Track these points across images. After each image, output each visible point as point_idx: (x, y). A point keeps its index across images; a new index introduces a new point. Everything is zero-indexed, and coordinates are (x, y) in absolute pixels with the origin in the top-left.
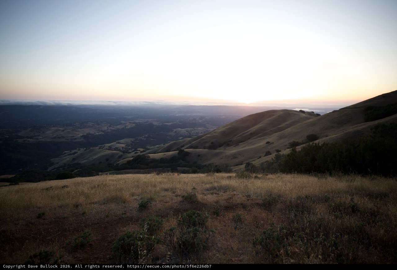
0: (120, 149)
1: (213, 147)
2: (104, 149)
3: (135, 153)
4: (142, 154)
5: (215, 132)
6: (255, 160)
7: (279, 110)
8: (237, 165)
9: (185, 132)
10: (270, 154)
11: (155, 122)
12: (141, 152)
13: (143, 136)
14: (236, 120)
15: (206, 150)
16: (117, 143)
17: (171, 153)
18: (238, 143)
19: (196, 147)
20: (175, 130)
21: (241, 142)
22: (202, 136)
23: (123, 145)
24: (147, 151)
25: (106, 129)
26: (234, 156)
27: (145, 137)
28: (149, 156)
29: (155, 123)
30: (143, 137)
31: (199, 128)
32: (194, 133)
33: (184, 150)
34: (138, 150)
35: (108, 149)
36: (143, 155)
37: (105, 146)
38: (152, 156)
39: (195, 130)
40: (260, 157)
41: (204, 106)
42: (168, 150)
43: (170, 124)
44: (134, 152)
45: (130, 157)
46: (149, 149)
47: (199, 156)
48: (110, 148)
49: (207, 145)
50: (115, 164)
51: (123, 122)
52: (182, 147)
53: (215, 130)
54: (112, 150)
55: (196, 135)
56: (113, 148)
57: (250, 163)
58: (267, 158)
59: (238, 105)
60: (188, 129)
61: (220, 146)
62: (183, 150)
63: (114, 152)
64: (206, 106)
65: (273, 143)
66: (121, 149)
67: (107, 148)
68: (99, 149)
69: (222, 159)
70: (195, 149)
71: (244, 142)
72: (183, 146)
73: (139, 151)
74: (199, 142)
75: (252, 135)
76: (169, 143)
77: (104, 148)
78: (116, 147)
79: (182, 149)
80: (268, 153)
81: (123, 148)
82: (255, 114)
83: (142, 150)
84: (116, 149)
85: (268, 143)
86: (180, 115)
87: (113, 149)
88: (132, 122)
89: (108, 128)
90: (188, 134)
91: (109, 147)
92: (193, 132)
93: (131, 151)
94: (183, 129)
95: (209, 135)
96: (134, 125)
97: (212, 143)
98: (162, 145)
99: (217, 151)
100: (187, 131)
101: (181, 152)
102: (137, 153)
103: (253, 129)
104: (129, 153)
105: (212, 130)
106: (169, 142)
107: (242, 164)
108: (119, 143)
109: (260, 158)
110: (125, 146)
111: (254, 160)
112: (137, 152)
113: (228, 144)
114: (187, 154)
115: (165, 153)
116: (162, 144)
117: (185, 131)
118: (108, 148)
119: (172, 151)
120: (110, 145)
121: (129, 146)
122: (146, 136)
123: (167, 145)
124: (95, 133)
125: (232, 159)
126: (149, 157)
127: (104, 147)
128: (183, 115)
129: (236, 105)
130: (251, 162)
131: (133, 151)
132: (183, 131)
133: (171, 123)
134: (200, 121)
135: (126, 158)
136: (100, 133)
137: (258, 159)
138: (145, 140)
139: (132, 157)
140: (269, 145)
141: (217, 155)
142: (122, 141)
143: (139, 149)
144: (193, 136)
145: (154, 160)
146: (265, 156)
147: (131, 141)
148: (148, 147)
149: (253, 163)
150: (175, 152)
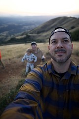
1: (38, 33)
4: (13, 37)
18: (47, 31)
24: (15, 36)
26: (46, 36)
45: (9, 38)
49: (36, 32)
52: (27, 33)
61: (41, 32)
74: (33, 31)
75: (52, 27)
101: (27, 35)
110: (6, 34)
113: (43, 31)
114: (29, 36)
132: (27, 27)
141: (40, 36)
145: (18, 39)
147: (8, 32)
148: (15, 34)
150: (25, 35)
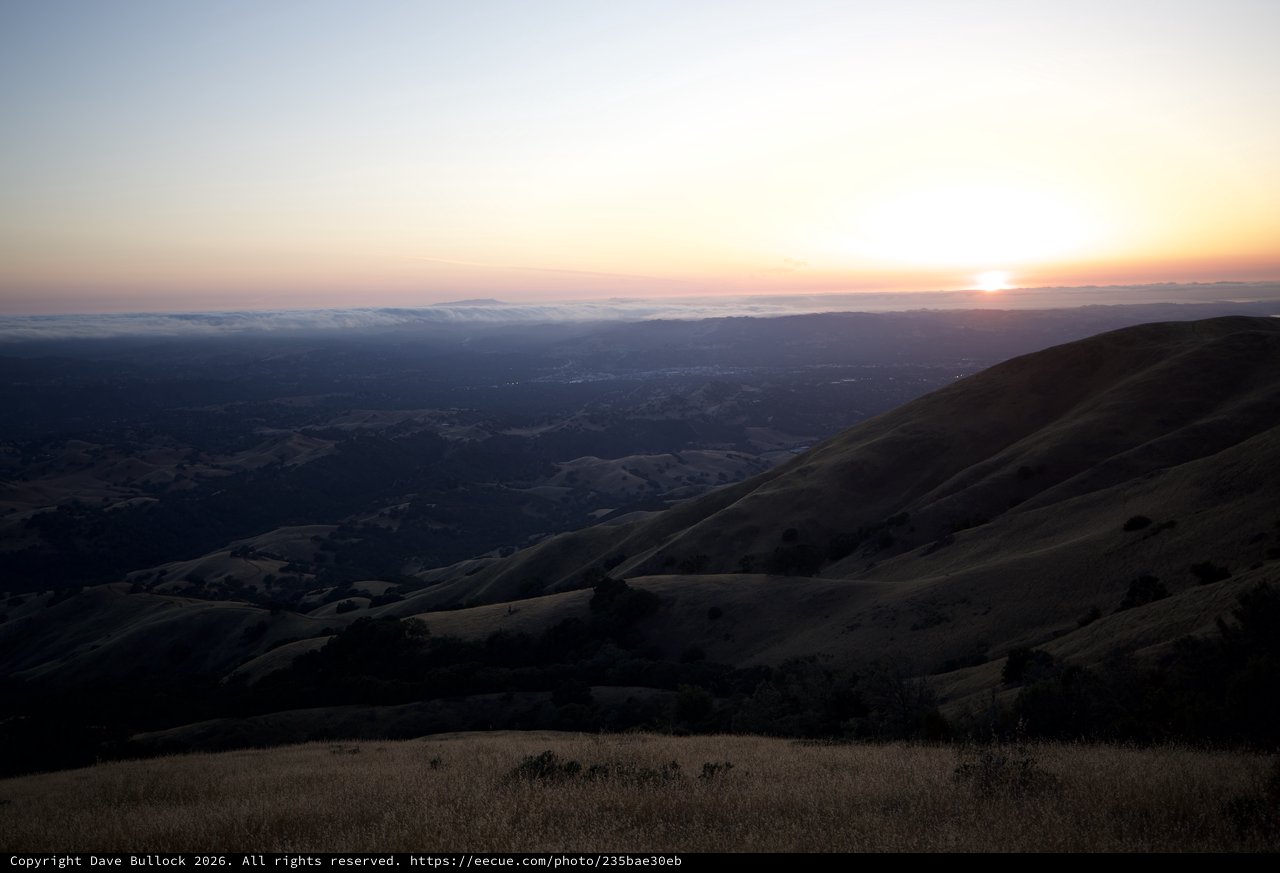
0: (253, 588)
1: (795, 557)
2: (164, 592)
3: (341, 609)
4: (378, 613)
5: (799, 471)
6: (1064, 633)
7: (1194, 324)
8: (951, 666)
9: (625, 478)
10: (1161, 594)
11: (452, 425)
12: (377, 601)
13: (387, 511)
14: (928, 397)
15: (758, 578)
16: (234, 555)
17: (547, 603)
18: (945, 532)
19: (694, 564)
20: (566, 467)
21: (968, 526)
22: (731, 496)
23: (272, 567)
24: (412, 597)
25: (173, 475)
26: (930, 611)
27: (394, 515)
28: (419, 622)
29: (452, 430)
30: (382, 515)
31: (705, 453)
32: (678, 479)
33: (627, 581)
34: (355, 593)
35: (187, 593)
36: (389, 618)
37: (163, 573)
38: (437, 622)
39: (680, 460)
40: (1096, 614)
41: (730, 319)
42: (530, 587)
43: (537, 431)
44: (335, 605)
45: (309, 632)
46: (420, 584)
47: (715, 614)
48: (195, 587)
49: (761, 547)
50: (226, 679)
51: (269, 431)
52: (611, 564)
53: (801, 458)
54: (205, 597)
55: (689, 495)
56: (212, 585)
57: (1034, 649)
58: (1144, 617)
59: (931, 307)
60: (642, 457)
61: (840, 549)
62: (620, 585)
63: (219, 604)
64: (739, 319)
65: (1172, 524)
66: (261, 588)
67: (176, 588)
68: (134, 590)
69: (852, 628)
70: (691, 572)
71: (986, 522)
72: (620, 559)
73: (365, 594)
74: (710, 532)
75: (1033, 479)
76: (536, 542)
77: (157, 588)
78: (226, 579)
79: (615, 574)
80: (1145, 590)
81: (269, 580)
82: (1043, 353)
83: (378, 587)
84: (233, 589)
85: (1136, 523)
86: (591, 378)
87: (215, 590)
88: (318, 428)
89: (180, 466)
90: (641, 487)
91: (189, 578)
92: (671, 474)
93: (315, 598)
94: (613, 461)
95: (768, 492)
96: (331, 445)
97: (789, 535)
98: (496, 557)
99: (825, 581)
100: (631, 471)
101: (608, 592)
102: (351, 607)
103: (1037, 444)
104: (307, 608)
105: (782, 458)
106: (531, 537)
107: (980, 660)
108: (245, 553)
109: (1098, 621)
110: (282, 570)
111: (1056, 635)
112: (353, 603)
113: (885, 538)
114: (646, 604)
115: (513, 604)
116: (496, 553)
117: (628, 474)
118: (184, 584)
119: (558, 590)
120: (193, 565)
121: (307, 572)
122: (401, 507)
123: (522, 555)
124: (106, 499)
125: (915, 628)
126: (420, 629)
127: (158, 582)
128: (612, 377)
129: (917, 307)
130: (1036, 644)
131: (327, 600)
132: (615, 470)
133: (543, 429)
134: (712, 410)
135: (285, 642)
136: (136, 501)
137: (1083, 623)
138: (395, 529)
139: (325, 633)
140: (1145, 538)
141: (822, 605)
142: (261, 541)
143: (360, 585)
144: (671, 497)
145: (450, 649)
146: (1127, 605)
147: (316, 539)
148: (417, 572)
149: (1054, 649)
150: (571, 594)
